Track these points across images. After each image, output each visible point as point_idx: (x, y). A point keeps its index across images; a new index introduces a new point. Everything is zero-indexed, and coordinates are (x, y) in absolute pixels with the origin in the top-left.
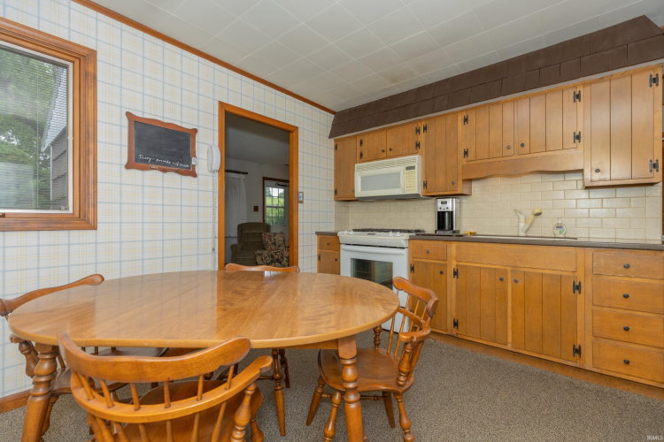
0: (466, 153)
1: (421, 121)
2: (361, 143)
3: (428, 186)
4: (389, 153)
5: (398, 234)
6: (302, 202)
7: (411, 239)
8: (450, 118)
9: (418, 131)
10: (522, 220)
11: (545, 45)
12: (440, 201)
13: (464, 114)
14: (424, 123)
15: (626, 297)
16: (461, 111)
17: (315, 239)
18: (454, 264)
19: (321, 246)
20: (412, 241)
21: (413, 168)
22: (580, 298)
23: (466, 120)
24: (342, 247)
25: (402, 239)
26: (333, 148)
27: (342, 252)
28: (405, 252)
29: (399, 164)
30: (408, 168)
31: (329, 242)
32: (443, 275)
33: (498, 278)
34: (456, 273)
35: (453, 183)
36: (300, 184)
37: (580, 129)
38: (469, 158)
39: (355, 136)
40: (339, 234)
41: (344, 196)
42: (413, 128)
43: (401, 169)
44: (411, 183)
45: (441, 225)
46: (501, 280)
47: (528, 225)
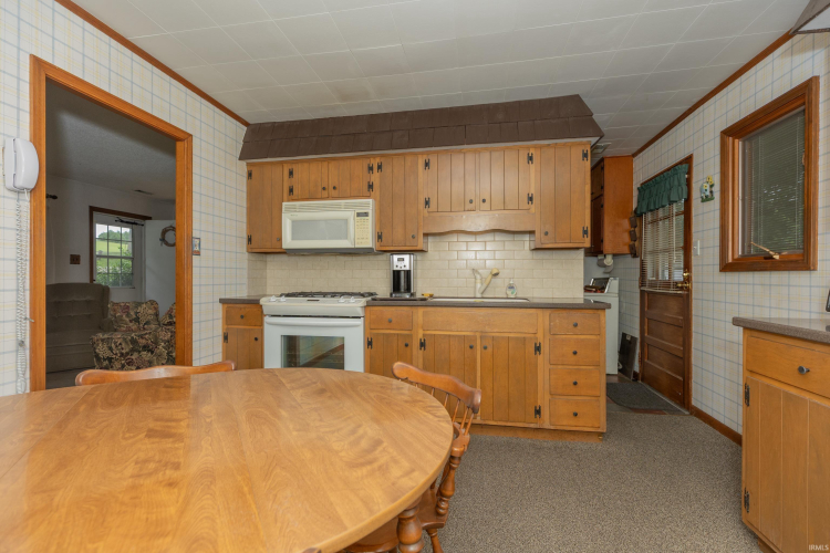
0: (427, 203)
1: (374, 156)
2: (291, 173)
3: (383, 239)
4: (333, 193)
5: (352, 299)
6: (198, 254)
7: (368, 305)
8: (409, 159)
9: (371, 169)
10: (479, 281)
11: (504, 101)
12: (396, 257)
13: (425, 157)
14: (378, 160)
15: (575, 353)
16: (422, 153)
17: (219, 310)
18: (420, 334)
19: (228, 319)
20: (369, 308)
21: (366, 214)
22: (540, 358)
23: (427, 164)
24: (267, 319)
25: (356, 305)
26: (246, 175)
27: (266, 327)
28: (360, 322)
29: (347, 207)
30: (359, 215)
31: (244, 315)
32: (408, 348)
33: (467, 346)
34: (422, 345)
35: (413, 237)
36: (196, 225)
37: (532, 191)
38: (430, 210)
39: (282, 162)
40: (263, 301)
41: (263, 245)
42: (365, 163)
43: (350, 214)
44: (362, 234)
45: (396, 287)
46: (471, 347)
47: (485, 285)
